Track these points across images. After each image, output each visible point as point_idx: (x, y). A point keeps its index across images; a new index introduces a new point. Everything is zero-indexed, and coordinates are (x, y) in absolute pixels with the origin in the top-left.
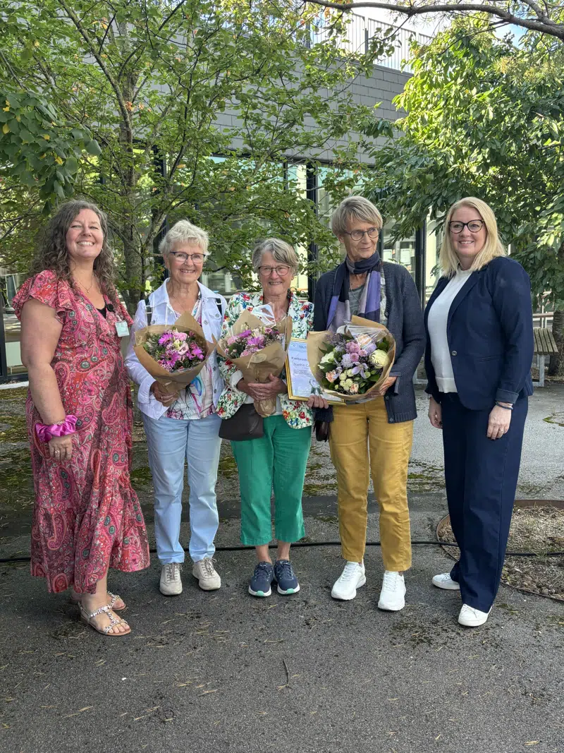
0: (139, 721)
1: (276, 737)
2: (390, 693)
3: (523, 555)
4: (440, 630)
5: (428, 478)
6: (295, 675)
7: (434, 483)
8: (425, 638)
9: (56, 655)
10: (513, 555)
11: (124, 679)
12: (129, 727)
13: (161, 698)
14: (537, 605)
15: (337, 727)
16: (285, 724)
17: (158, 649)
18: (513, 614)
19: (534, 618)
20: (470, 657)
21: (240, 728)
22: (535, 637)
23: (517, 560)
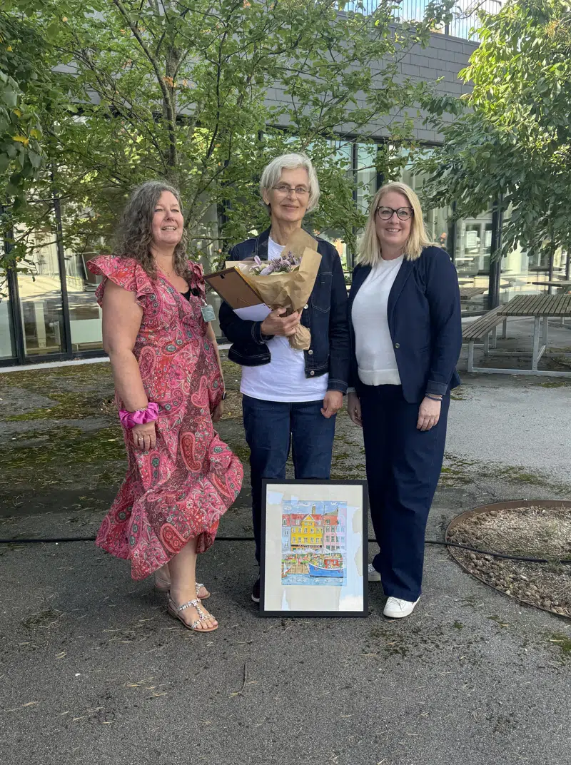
0: (78, 722)
1: (211, 750)
2: (345, 708)
3: (535, 561)
4: (419, 640)
5: (455, 473)
6: (252, 682)
7: (459, 478)
8: (401, 648)
9: (20, 644)
10: (524, 560)
11: (77, 675)
12: (66, 728)
13: (108, 698)
14: (532, 617)
15: (278, 744)
16: (225, 736)
17: (123, 644)
18: (502, 627)
19: (525, 633)
20: (443, 674)
21: (177, 736)
22: (519, 655)
23: (526, 566)
